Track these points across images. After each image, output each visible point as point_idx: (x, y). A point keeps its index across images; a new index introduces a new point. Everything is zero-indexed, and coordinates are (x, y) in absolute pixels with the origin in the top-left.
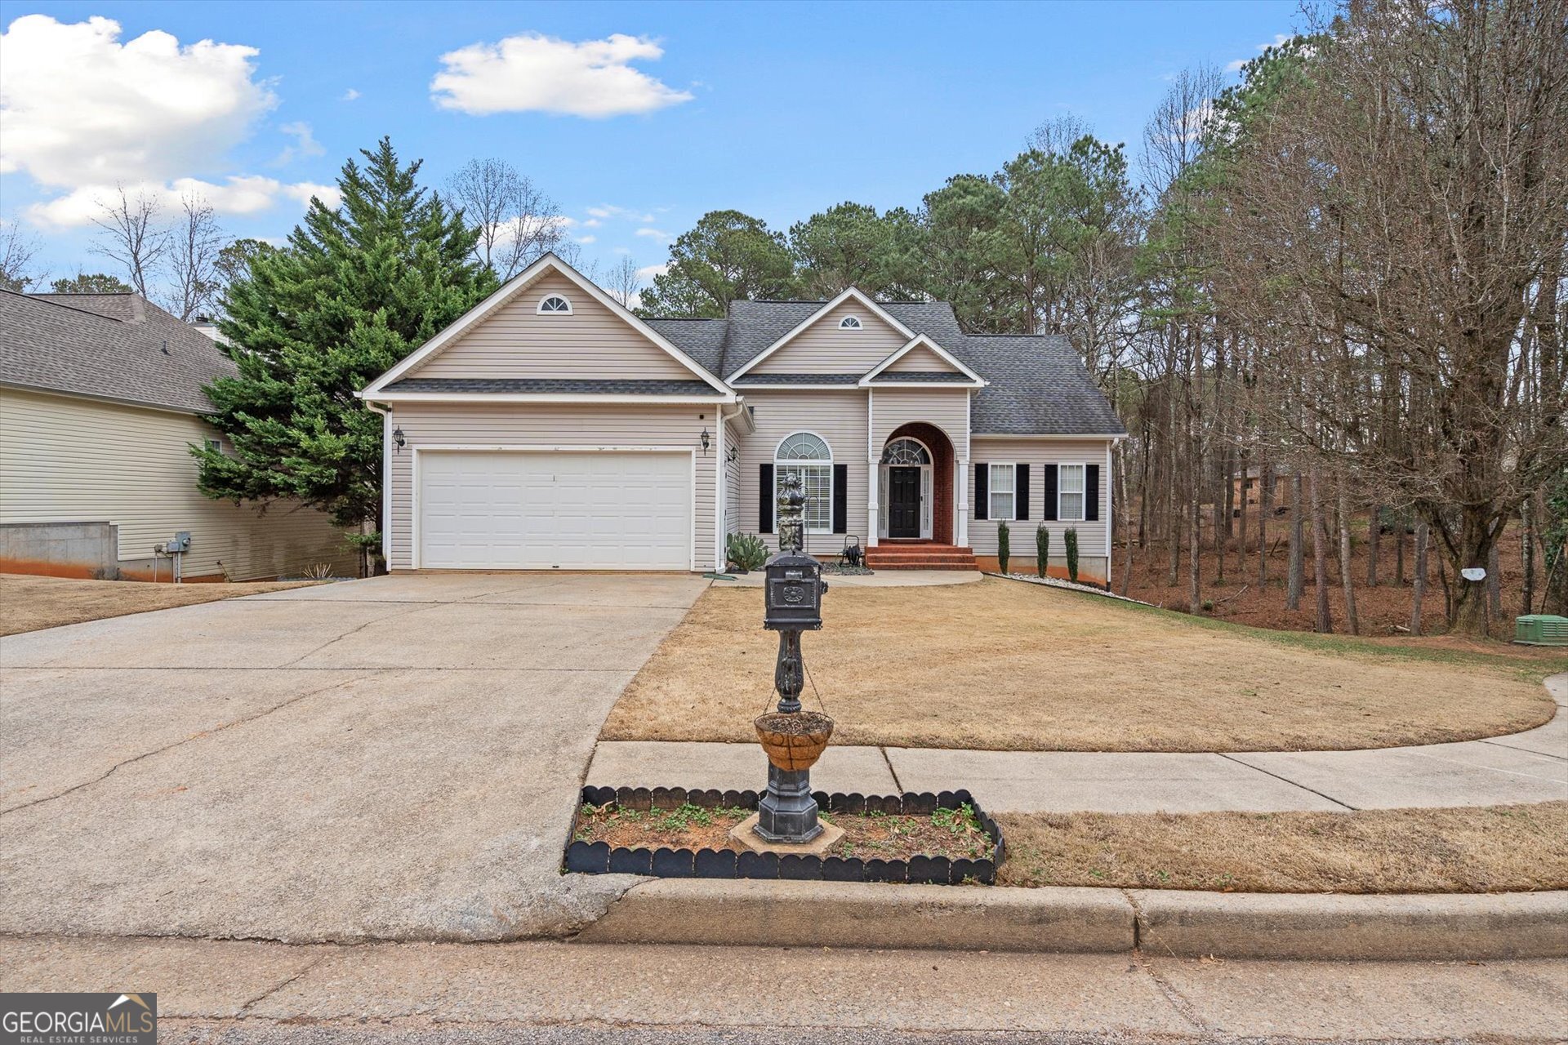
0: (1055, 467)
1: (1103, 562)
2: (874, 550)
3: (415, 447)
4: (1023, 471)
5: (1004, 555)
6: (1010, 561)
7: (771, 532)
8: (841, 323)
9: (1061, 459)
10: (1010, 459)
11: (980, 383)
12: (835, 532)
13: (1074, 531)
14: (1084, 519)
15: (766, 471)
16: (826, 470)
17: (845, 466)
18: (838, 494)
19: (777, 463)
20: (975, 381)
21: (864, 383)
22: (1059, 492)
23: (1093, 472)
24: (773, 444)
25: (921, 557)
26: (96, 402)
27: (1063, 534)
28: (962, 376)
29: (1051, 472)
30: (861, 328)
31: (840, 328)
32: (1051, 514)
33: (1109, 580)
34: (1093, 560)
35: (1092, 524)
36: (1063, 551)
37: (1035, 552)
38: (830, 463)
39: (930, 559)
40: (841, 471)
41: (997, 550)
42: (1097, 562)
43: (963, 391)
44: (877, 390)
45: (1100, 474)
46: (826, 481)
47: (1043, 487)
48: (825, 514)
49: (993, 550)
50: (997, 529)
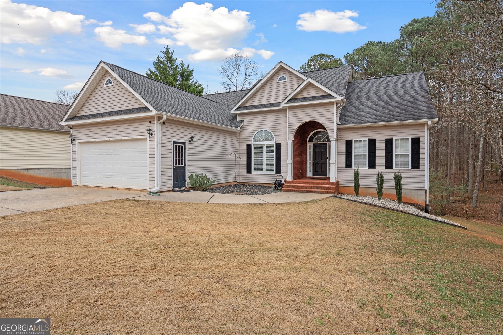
0: (391, 140)
1: (423, 192)
2: (289, 182)
3: (77, 141)
4: (372, 143)
5: (357, 186)
6: (360, 189)
7: (251, 173)
8: (278, 79)
9: (395, 135)
10: (365, 137)
11: (339, 98)
12: (276, 173)
13: (400, 174)
14: (410, 168)
15: (249, 147)
16: (272, 146)
17: (281, 144)
18: (277, 156)
19: (253, 143)
20: (336, 98)
21: (283, 105)
22: (394, 153)
23: (416, 142)
24: (251, 135)
25: (308, 186)
26: (66, 133)
27: (393, 176)
28: (331, 96)
29: (389, 143)
30: (287, 80)
31: (278, 81)
32: (389, 165)
33: (427, 203)
34: (416, 191)
35: (415, 171)
36: (393, 185)
37: (376, 185)
38: (274, 143)
39: (312, 188)
40: (279, 146)
41: (353, 184)
42: (419, 192)
43: (332, 103)
44: (291, 108)
45: (421, 143)
46: (272, 151)
47: (384, 151)
48: (272, 166)
49: (351, 183)
50: (354, 173)
